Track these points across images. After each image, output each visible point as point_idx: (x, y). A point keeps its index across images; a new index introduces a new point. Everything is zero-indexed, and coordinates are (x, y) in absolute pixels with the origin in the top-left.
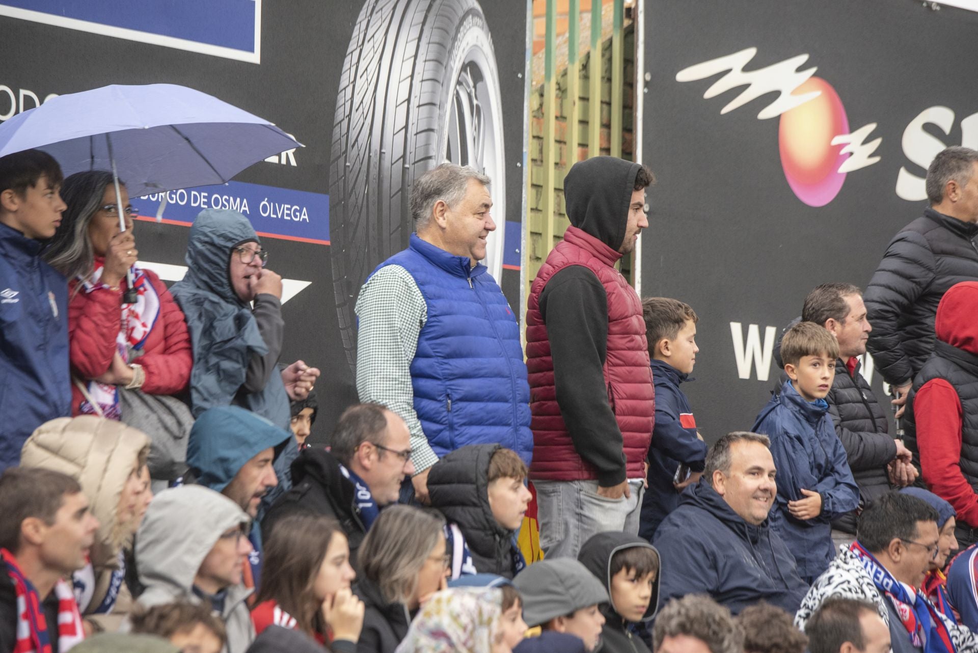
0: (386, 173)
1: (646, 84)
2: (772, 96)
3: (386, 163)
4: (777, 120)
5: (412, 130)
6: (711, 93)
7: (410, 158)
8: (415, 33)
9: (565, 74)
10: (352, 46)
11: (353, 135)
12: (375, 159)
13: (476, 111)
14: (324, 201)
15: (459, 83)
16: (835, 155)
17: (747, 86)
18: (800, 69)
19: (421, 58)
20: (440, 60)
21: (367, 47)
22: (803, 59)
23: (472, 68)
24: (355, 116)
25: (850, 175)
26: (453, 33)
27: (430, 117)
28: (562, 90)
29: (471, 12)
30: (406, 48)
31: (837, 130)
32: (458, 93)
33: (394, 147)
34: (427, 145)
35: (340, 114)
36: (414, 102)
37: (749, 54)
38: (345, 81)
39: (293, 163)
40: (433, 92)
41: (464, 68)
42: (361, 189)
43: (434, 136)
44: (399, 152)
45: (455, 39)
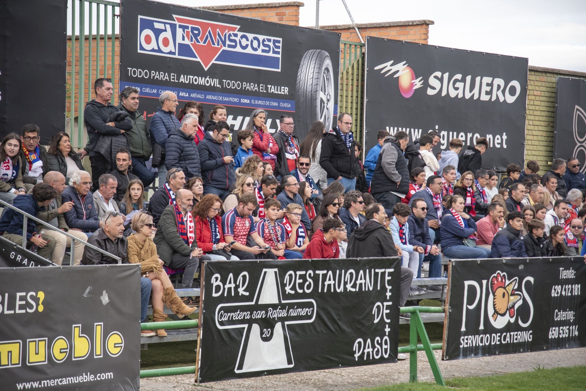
0: (307, 95)
1: (367, 71)
2: (398, 71)
3: (308, 93)
4: (398, 77)
5: (313, 85)
6: (382, 72)
7: (313, 91)
8: (314, 62)
9: (348, 68)
10: (301, 66)
11: (300, 86)
12: (305, 92)
13: (328, 79)
14: (294, 102)
15: (324, 73)
16: (412, 85)
17: (391, 70)
18: (404, 65)
19: (316, 68)
20: (320, 68)
21: (304, 66)
22: (405, 62)
23: (327, 69)
24: (301, 82)
25: (416, 90)
26: (323, 61)
27: (317, 81)
28: (347, 73)
29: (327, 56)
30: (312, 66)
31: (413, 79)
32: (324, 76)
33: (309, 89)
34: (317, 88)
35: (298, 82)
36: (314, 78)
37: (392, 62)
38: (299, 74)
39: (287, 94)
40: (318, 75)
41: (325, 70)
42: (302, 99)
43: (318, 86)
44: (310, 90)
45: (323, 63)
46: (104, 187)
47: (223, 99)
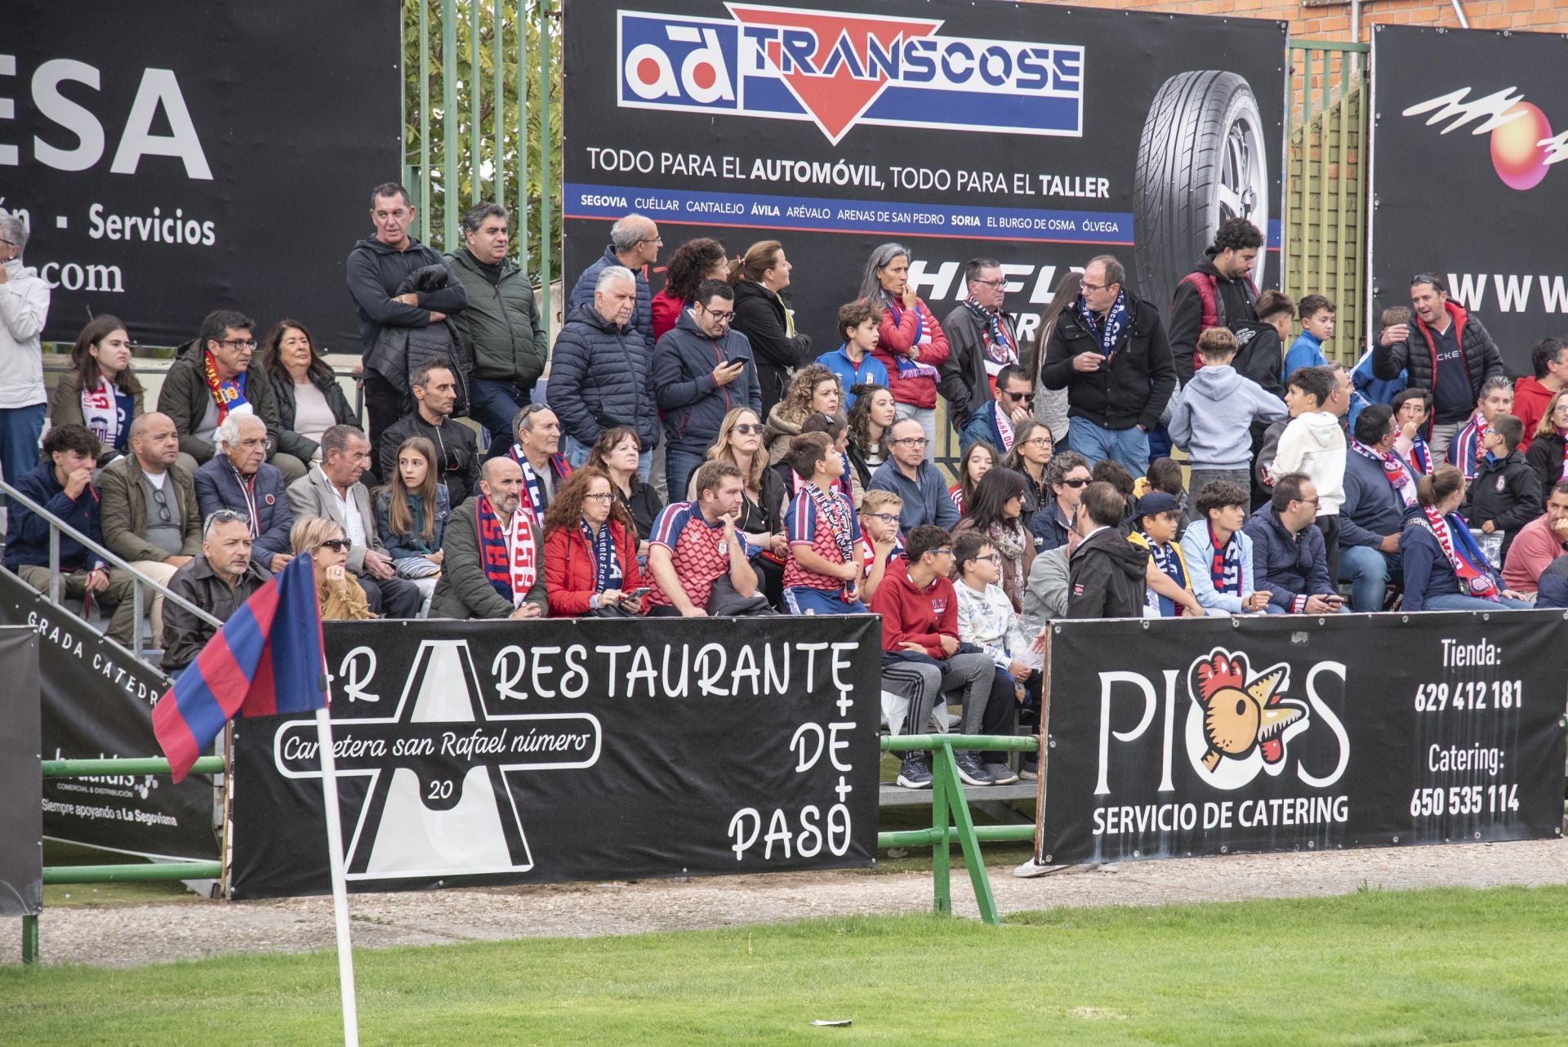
0: (1175, 196)
1: (1377, 121)
2: (1487, 117)
3: (1176, 190)
4: (1490, 134)
5: (1195, 167)
6: (1431, 121)
7: (1194, 185)
8: (1197, 105)
9: (1321, 118)
10: (1150, 118)
11: (1150, 174)
12: (1167, 188)
13: (1245, 150)
14: (1129, 218)
15: (1231, 133)
16: (1540, 153)
17: (1463, 113)
18: (1508, 98)
19: (1202, 120)
20: (1217, 120)
21: (1160, 118)
22: (1513, 89)
23: (1243, 124)
24: (1151, 163)
25: (1552, 166)
26: (1226, 102)
27: (1209, 158)
28: (1318, 128)
29: (1241, 87)
30: (1190, 114)
31: (1543, 136)
32: (1230, 141)
33: (1181, 179)
34: (1207, 175)
35: (1140, 162)
36: (1197, 150)
37: (1465, 91)
38: (1144, 141)
39: (1107, 196)
40: (1211, 141)
41: (1235, 123)
42: (1157, 208)
43: (1212, 170)
44: (1185, 181)
45: (1228, 105)
46: (337, 456)
47: (891, 218)
